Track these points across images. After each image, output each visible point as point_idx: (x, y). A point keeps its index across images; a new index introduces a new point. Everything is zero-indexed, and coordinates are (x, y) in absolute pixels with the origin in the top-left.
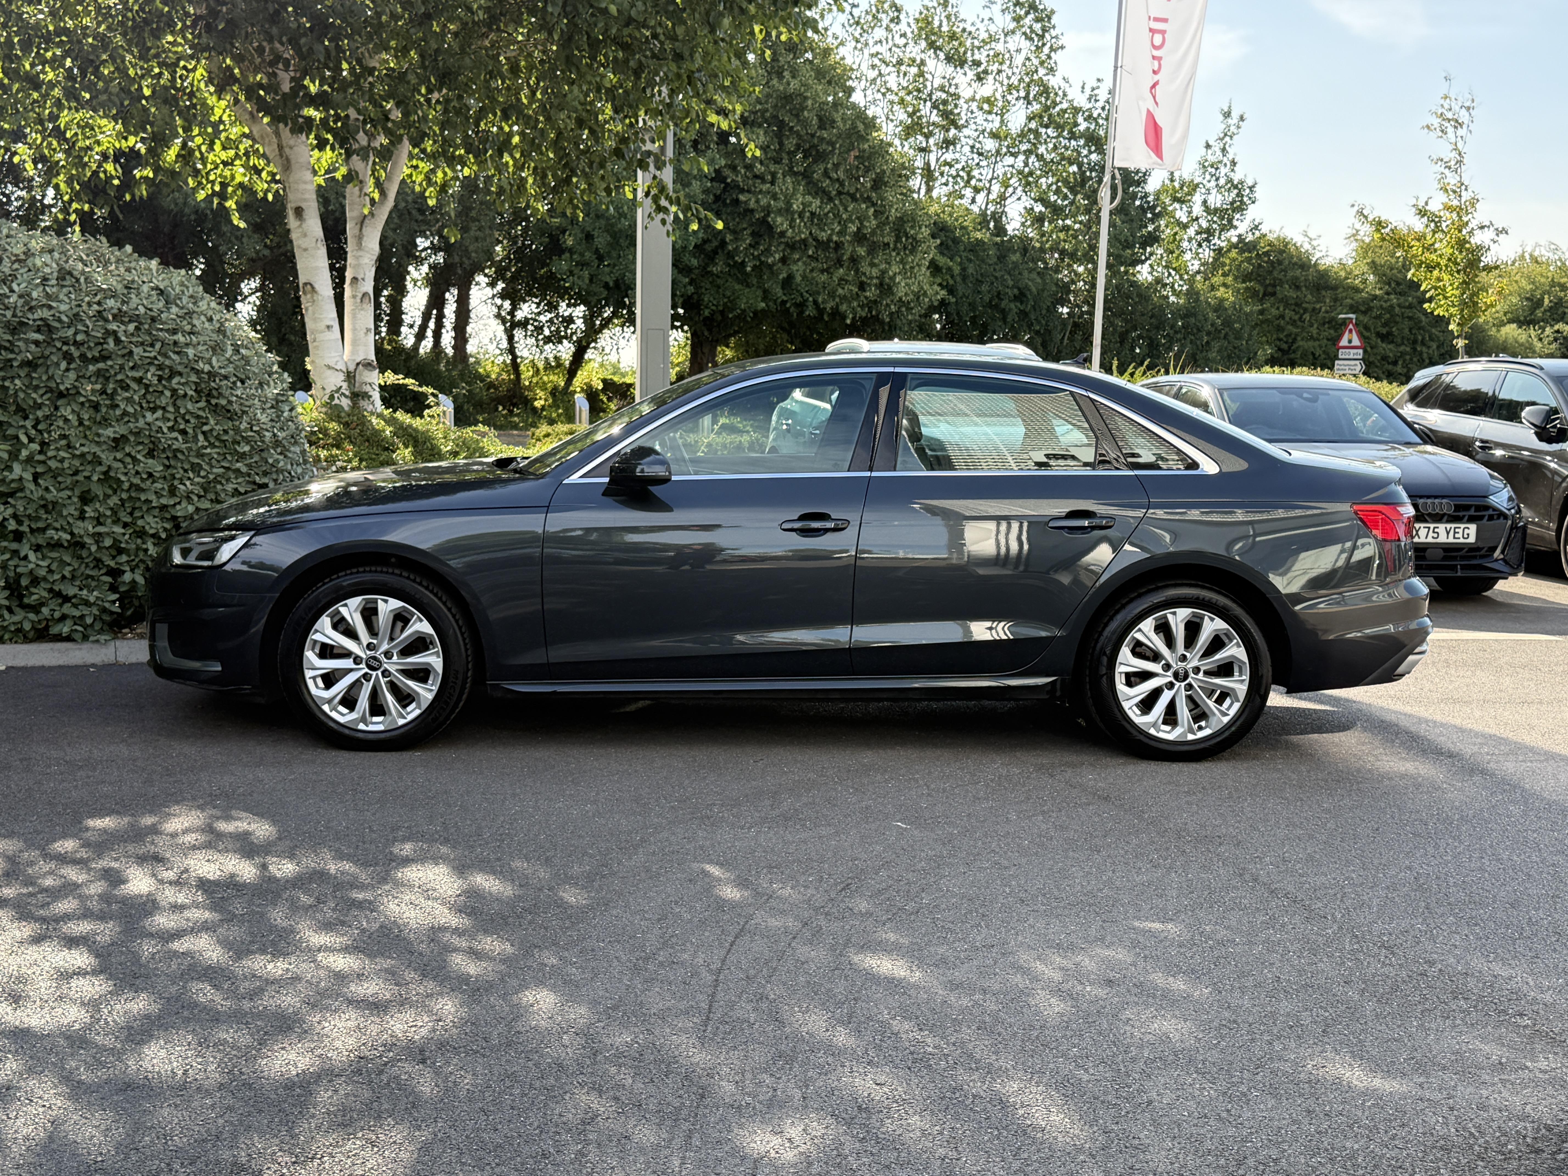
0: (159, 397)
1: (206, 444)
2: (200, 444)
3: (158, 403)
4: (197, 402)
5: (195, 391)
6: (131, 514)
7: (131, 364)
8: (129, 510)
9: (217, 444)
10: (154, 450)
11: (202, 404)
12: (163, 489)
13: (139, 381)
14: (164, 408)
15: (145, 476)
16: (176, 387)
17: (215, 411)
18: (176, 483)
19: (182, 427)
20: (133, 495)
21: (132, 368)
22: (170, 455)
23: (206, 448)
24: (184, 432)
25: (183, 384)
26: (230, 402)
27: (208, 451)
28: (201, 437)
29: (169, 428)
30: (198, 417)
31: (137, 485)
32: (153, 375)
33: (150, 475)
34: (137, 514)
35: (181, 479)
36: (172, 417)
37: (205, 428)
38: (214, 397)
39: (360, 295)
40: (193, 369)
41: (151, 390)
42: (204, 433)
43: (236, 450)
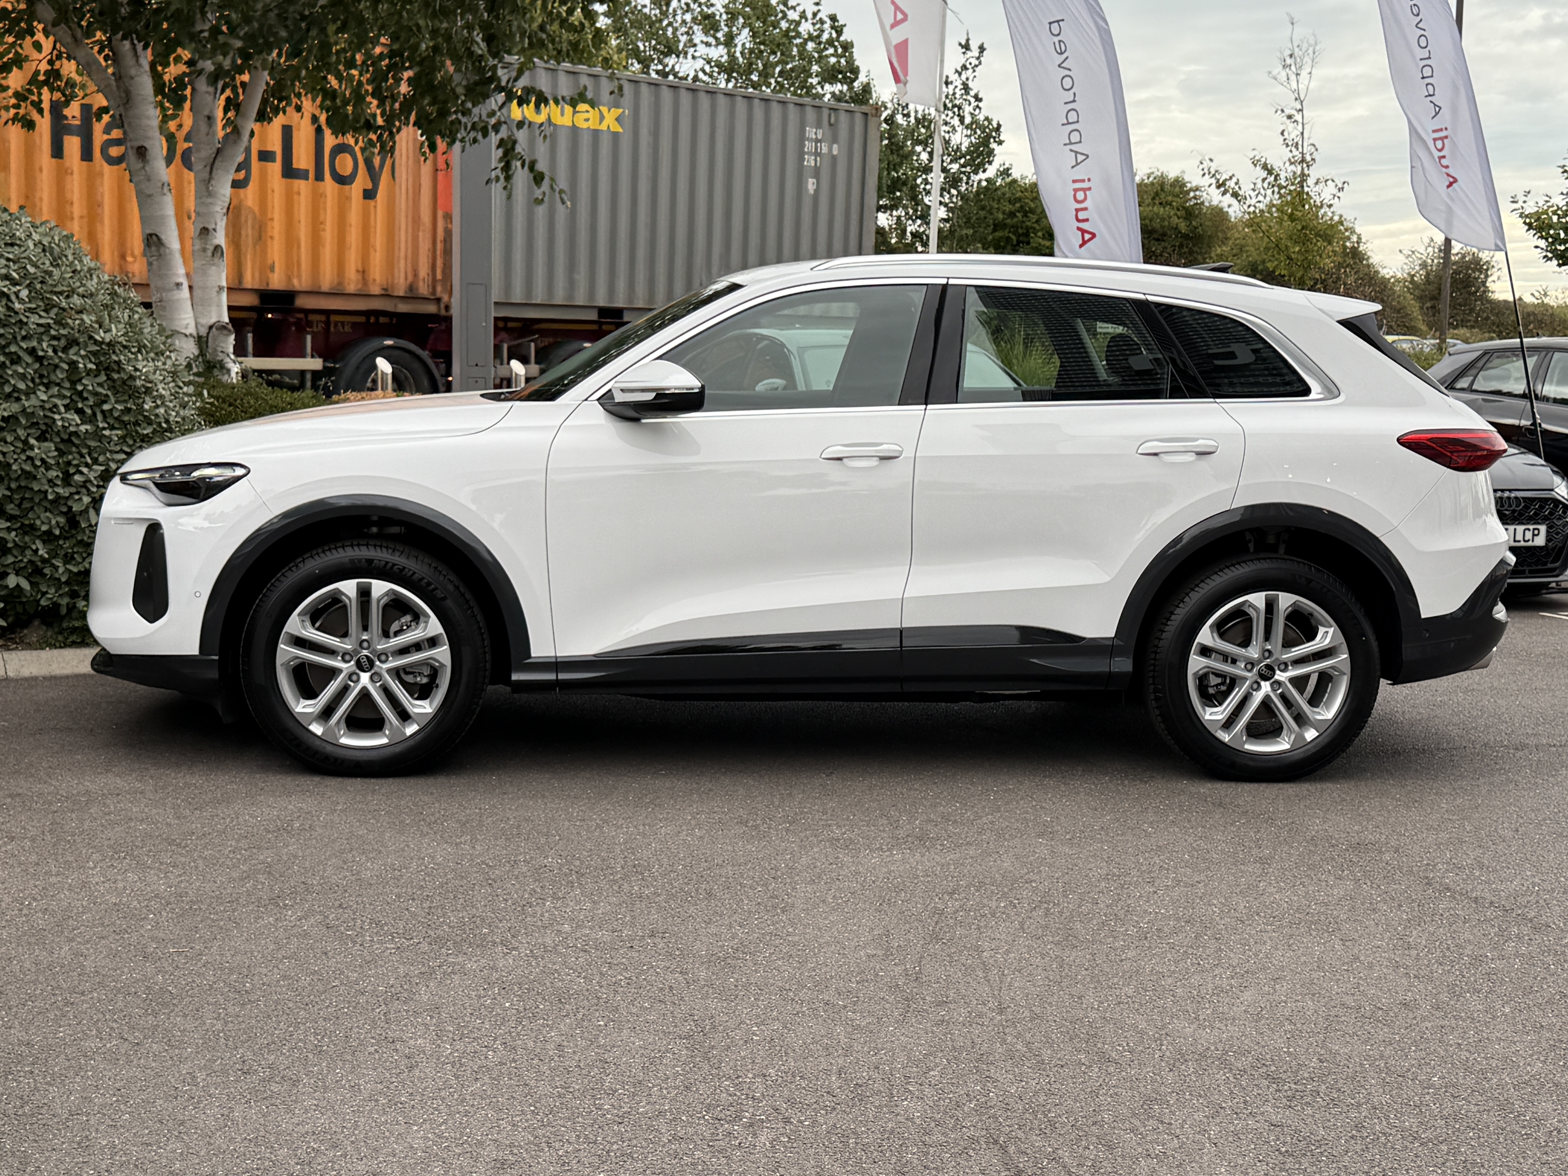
0: (54, 371)
1: (106, 425)
2: (101, 425)
3: (53, 377)
4: (96, 376)
5: (94, 363)
6: (19, 506)
7: (24, 333)
8: (17, 502)
9: (117, 426)
10: (47, 431)
11: (103, 378)
12: (57, 476)
13: (32, 352)
14: (58, 385)
15: (38, 463)
16: (75, 358)
17: (114, 387)
18: (72, 471)
19: (80, 405)
20: (23, 484)
21: (24, 338)
22: (66, 437)
23: (104, 429)
24: (80, 412)
25: (82, 357)
26: (132, 378)
27: (107, 433)
28: (99, 417)
29: (65, 406)
30: (96, 394)
31: (29, 473)
32: (49, 345)
33: (42, 460)
34: (26, 505)
35: (78, 466)
36: (69, 395)
37: (106, 407)
38: (113, 370)
39: (211, 248)
40: (91, 337)
41: (46, 363)
42: (103, 412)
43: (137, 432)
